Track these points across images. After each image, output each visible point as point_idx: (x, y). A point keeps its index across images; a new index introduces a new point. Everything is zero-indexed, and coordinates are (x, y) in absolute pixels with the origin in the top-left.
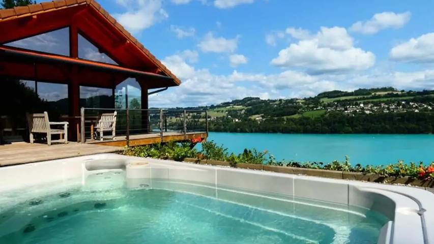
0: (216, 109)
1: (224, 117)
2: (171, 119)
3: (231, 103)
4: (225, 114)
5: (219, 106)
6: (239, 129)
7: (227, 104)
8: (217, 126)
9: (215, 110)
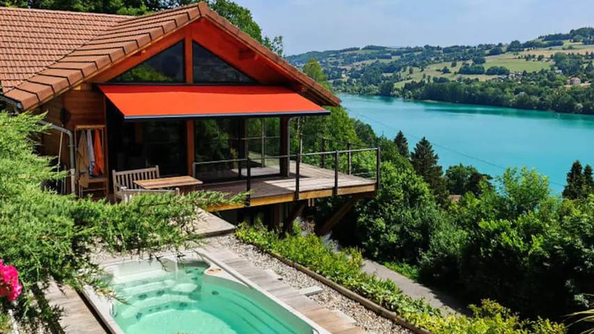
0: (525, 53)
1: (542, 72)
2: (411, 72)
3: (566, 37)
4: (546, 65)
5: (530, 45)
6: (580, 105)
7: (555, 40)
8: (523, 93)
9: (521, 54)
